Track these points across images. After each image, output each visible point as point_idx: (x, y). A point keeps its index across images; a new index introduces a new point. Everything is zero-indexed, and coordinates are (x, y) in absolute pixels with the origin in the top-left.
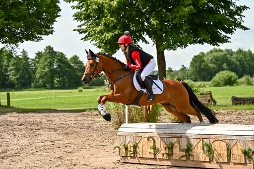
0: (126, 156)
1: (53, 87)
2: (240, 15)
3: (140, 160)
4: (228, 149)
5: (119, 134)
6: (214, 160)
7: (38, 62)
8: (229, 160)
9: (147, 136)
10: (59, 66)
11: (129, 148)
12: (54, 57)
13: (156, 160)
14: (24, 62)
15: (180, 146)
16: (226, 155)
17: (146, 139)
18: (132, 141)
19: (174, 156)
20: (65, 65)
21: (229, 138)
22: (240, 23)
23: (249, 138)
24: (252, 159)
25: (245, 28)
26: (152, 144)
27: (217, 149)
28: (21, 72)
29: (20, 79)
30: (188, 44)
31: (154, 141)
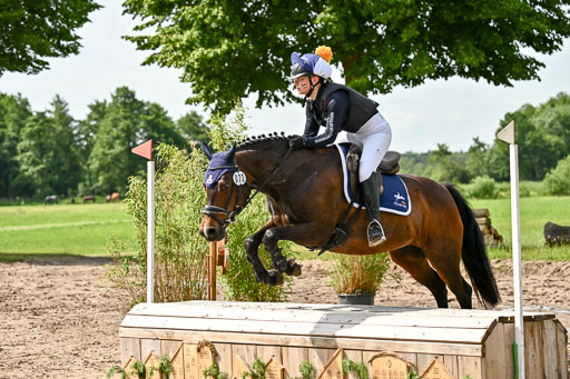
7: (95, 129)
11: (149, 375)
12: (137, 117)
14: (60, 128)
20: (166, 137)
28: (51, 154)
29: (49, 171)
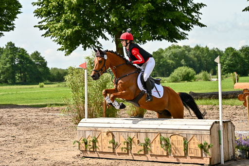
0: (86, 151)
1: (14, 83)
2: (198, 13)
3: (100, 155)
4: (185, 143)
5: (79, 129)
6: (172, 154)
8: (186, 154)
9: (106, 130)
10: (21, 62)
11: (88, 143)
12: (15, 53)
13: (115, 154)
15: (138, 141)
16: (183, 149)
17: (105, 134)
18: (91, 135)
19: (132, 151)
20: (27, 61)
21: (186, 132)
22: (197, 20)
23: (205, 132)
24: (208, 153)
25: (202, 25)
26: (111, 138)
27: (174, 143)
30: (146, 41)
31: (113, 136)
